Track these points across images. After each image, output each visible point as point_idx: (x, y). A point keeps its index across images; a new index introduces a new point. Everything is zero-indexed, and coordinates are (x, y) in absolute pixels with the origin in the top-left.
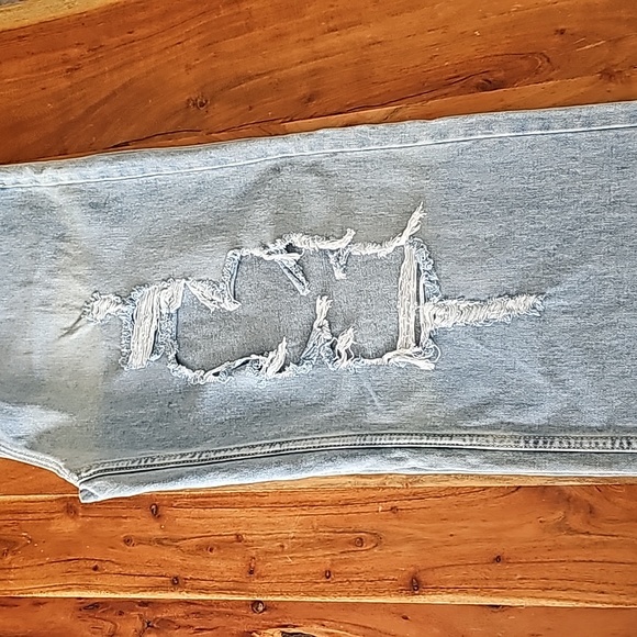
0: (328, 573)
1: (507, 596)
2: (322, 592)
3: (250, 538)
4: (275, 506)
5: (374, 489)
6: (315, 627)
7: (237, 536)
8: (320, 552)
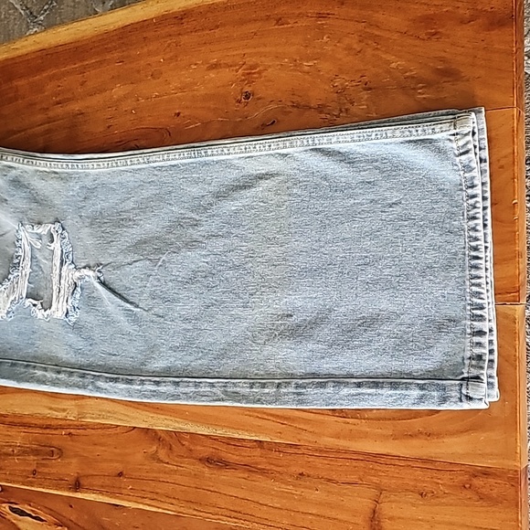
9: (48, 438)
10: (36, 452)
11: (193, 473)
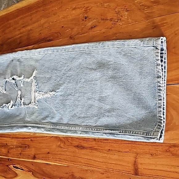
0: (20, 154)
1: (50, 162)
2: (19, 158)
3: (8, 144)
4: (13, 138)
5: (28, 135)
6: (18, 165)
7: (6, 144)
8: (19, 149)
9: (25, 142)
10: (21, 147)
11: (72, 151)
